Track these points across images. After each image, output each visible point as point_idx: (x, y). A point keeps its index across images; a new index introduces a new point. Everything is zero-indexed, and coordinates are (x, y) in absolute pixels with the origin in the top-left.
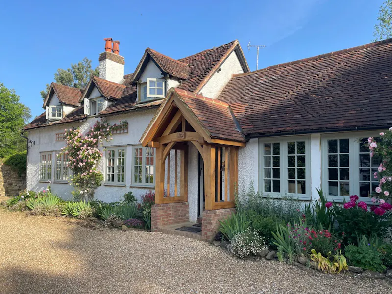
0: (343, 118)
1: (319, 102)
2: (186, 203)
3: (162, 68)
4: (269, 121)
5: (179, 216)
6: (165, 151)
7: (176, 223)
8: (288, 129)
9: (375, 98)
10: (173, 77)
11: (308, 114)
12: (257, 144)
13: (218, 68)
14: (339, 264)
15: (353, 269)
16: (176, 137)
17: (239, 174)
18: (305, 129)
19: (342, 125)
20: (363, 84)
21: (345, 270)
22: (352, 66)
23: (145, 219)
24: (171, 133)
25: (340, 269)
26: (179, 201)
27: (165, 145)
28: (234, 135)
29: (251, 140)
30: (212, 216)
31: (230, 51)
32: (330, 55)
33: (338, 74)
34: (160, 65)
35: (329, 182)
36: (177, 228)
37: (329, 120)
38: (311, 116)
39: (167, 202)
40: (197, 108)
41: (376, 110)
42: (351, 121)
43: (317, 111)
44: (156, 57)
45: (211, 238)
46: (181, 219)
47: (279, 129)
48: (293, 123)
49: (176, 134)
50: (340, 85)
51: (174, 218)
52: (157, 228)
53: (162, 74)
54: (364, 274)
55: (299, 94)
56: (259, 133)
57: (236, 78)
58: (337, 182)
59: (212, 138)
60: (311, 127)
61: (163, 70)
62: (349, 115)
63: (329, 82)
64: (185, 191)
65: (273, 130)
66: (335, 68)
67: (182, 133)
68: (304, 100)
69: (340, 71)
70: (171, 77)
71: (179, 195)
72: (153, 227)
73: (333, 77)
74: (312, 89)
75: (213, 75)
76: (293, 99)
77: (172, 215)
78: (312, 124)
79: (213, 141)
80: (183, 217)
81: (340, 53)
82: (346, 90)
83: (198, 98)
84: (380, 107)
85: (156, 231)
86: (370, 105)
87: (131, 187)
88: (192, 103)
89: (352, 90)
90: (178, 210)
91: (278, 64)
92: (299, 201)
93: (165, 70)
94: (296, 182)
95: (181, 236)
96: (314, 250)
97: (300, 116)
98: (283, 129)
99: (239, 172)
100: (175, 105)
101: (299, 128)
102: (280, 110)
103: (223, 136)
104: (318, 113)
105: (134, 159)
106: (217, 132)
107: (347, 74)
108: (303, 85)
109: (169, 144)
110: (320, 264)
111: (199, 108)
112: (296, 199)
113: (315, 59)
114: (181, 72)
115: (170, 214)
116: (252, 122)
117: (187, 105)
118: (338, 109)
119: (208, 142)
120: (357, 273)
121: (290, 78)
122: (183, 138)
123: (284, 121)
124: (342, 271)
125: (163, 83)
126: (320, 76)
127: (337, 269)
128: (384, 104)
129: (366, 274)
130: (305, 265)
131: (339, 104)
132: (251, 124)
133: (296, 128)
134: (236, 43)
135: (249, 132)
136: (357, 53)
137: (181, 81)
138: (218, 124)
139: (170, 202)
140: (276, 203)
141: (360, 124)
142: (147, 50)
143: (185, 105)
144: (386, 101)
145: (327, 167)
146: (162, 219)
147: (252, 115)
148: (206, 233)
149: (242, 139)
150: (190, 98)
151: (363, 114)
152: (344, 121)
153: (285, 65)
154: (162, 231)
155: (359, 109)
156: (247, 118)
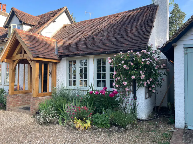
0: (103, 48)
1: (96, 40)
2: (31, 94)
3: (19, 18)
4: (72, 48)
5: (26, 101)
6: (14, 64)
7: (23, 105)
8: (78, 53)
9: (119, 38)
10: (26, 24)
11: (89, 45)
12: (65, 61)
13: (53, 20)
14: (86, 125)
15: (93, 127)
16: (19, 57)
17: (57, 77)
18: (85, 53)
19: (101, 51)
20: (117, 31)
21: (89, 128)
22: (115, 22)
23: (4, 103)
24: (17, 54)
25: (87, 128)
26: (26, 92)
27: (14, 61)
28: (51, 56)
29: (63, 59)
30: (35, 101)
31: (61, 12)
32: (107, 16)
33: (108, 26)
34: (18, 17)
35: (97, 80)
36: (20, 108)
37: (97, 48)
38: (90, 46)
39: (17, 94)
40: (29, 40)
41: (117, 43)
42: (106, 49)
43: (93, 44)
44: (16, 13)
45: (34, 113)
46: (27, 102)
47: (74, 53)
48: (81, 50)
49: (19, 55)
50: (107, 31)
51: (22, 102)
52: (9, 108)
53: (19, 22)
54: (97, 130)
55: (89, 35)
56: (65, 55)
57: (65, 26)
58: (100, 80)
59: (33, 57)
60: (89, 52)
61: (20, 20)
62: (105, 46)
63: (103, 30)
64: (30, 87)
65: (72, 53)
66: (108, 23)
67: (22, 54)
68: (90, 38)
69: (109, 25)
70: (25, 24)
71: (27, 89)
72: (7, 108)
73: (106, 27)
74: (95, 33)
75: (49, 24)
76: (85, 38)
77: (20, 101)
78: (89, 51)
79: (35, 59)
80: (29, 101)
81: (112, 16)
82: (108, 34)
83: (33, 35)
84: (120, 42)
85: (8, 110)
86: (116, 41)
87: (4, 85)
88: (26, 37)
89: (111, 33)
90: (25, 98)
91: (85, 20)
92: (84, 90)
93: (21, 20)
94: (83, 81)
95: (20, 112)
96: (76, 118)
97: (86, 46)
98: (76, 53)
99: (57, 76)
100: (16, 39)
101: (83, 52)
102: (78, 43)
103: (41, 56)
104: (93, 45)
105: (6, 69)
106: (38, 54)
107: (112, 26)
108: (92, 31)
109: (16, 61)
110: (77, 125)
111: (30, 40)
112: (82, 89)
113: (101, 18)
114: (32, 21)
115: (19, 100)
116: (63, 49)
117: (21, 38)
118: (102, 43)
119: (32, 59)
120: (95, 129)
121: (88, 27)
122: (22, 57)
123: (78, 49)
124: (87, 129)
125: (21, 27)
126: (101, 27)
127: (85, 128)
128: (122, 41)
129: (99, 130)
130: (71, 126)
131: (104, 40)
132: (63, 50)
133: (82, 53)
134: (65, 8)
135: (61, 55)
136: (119, 16)
137: (32, 26)
138: (41, 49)
139: (19, 93)
140: (73, 92)
141: (109, 50)
142: (12, 9)
143: (20, 38)
144: (123, 39)
145: (96, 72)
146: (13, 103)
147: (65, 46)
148: (32, 111)
149: (57, 58)
150: (26, 35)
151: (112, 45)
152: (103, 49)
153: (87, 21)
154: (11, 110)
155: (111, 43)
156: (63, 47)
